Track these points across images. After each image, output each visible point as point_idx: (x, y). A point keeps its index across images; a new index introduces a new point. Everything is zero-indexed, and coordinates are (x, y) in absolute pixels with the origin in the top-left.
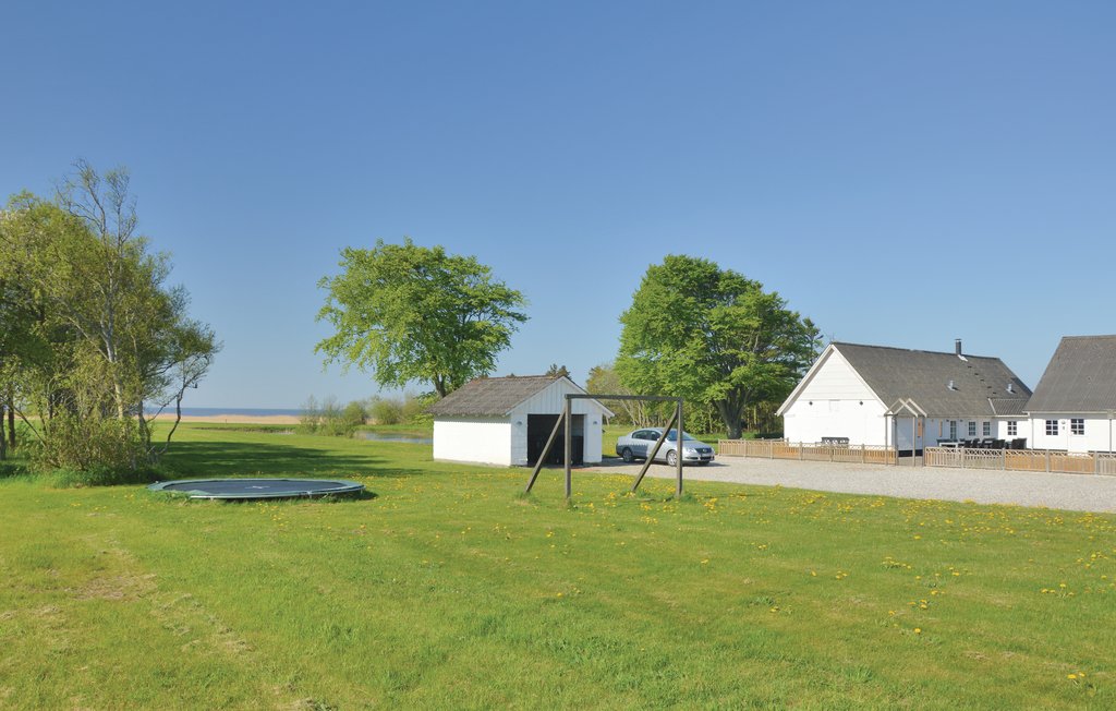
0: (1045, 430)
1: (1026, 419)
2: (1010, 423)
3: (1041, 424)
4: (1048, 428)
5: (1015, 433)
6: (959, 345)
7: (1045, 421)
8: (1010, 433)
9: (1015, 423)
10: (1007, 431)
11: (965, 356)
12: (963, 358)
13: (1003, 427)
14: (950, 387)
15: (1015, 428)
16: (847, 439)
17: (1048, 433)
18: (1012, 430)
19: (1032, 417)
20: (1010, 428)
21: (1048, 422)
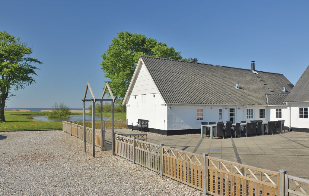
0: (299, 115)
1: (286, 107)
2: (277, 110)
3: (296, 110)
4: (301, 113)
5: (280, 117)
6: (253, 65)
7: (298, 108)
8: (277, 117)
9: (280, 110)
10: (275, 115)
11: (257, 71)
12: (256, 72)
13: (273, 112)
14: (236, 87)
15: (280, 113)
16: (147, 121)
17: (301, 117)
18: (279, 114)
19: (290, 105)
20: (277, 113)
21: (301, 109)
